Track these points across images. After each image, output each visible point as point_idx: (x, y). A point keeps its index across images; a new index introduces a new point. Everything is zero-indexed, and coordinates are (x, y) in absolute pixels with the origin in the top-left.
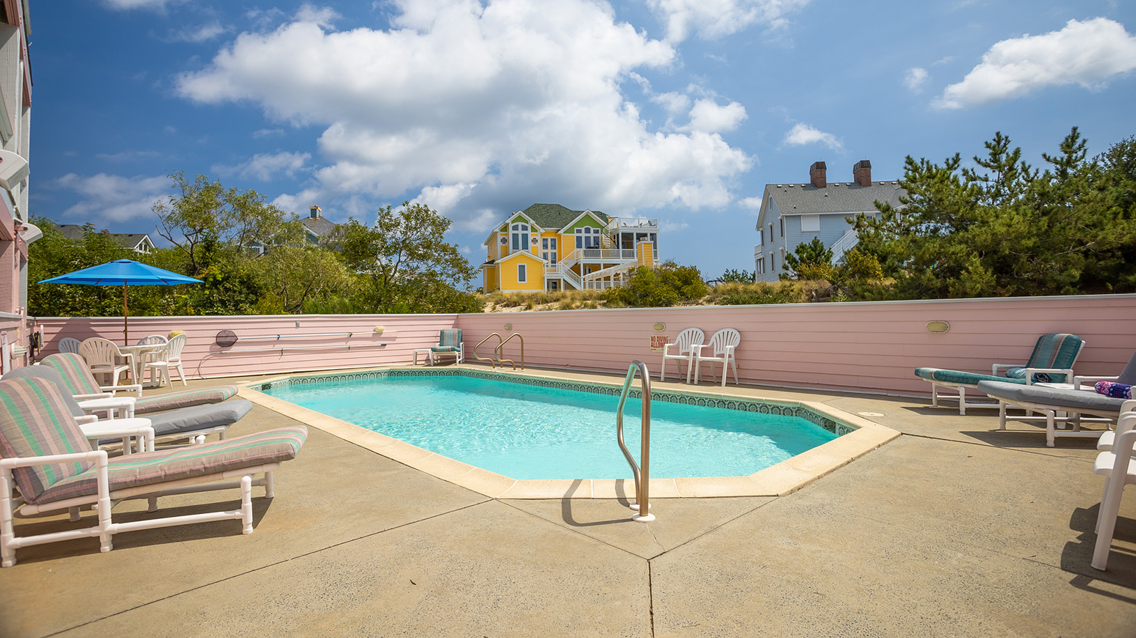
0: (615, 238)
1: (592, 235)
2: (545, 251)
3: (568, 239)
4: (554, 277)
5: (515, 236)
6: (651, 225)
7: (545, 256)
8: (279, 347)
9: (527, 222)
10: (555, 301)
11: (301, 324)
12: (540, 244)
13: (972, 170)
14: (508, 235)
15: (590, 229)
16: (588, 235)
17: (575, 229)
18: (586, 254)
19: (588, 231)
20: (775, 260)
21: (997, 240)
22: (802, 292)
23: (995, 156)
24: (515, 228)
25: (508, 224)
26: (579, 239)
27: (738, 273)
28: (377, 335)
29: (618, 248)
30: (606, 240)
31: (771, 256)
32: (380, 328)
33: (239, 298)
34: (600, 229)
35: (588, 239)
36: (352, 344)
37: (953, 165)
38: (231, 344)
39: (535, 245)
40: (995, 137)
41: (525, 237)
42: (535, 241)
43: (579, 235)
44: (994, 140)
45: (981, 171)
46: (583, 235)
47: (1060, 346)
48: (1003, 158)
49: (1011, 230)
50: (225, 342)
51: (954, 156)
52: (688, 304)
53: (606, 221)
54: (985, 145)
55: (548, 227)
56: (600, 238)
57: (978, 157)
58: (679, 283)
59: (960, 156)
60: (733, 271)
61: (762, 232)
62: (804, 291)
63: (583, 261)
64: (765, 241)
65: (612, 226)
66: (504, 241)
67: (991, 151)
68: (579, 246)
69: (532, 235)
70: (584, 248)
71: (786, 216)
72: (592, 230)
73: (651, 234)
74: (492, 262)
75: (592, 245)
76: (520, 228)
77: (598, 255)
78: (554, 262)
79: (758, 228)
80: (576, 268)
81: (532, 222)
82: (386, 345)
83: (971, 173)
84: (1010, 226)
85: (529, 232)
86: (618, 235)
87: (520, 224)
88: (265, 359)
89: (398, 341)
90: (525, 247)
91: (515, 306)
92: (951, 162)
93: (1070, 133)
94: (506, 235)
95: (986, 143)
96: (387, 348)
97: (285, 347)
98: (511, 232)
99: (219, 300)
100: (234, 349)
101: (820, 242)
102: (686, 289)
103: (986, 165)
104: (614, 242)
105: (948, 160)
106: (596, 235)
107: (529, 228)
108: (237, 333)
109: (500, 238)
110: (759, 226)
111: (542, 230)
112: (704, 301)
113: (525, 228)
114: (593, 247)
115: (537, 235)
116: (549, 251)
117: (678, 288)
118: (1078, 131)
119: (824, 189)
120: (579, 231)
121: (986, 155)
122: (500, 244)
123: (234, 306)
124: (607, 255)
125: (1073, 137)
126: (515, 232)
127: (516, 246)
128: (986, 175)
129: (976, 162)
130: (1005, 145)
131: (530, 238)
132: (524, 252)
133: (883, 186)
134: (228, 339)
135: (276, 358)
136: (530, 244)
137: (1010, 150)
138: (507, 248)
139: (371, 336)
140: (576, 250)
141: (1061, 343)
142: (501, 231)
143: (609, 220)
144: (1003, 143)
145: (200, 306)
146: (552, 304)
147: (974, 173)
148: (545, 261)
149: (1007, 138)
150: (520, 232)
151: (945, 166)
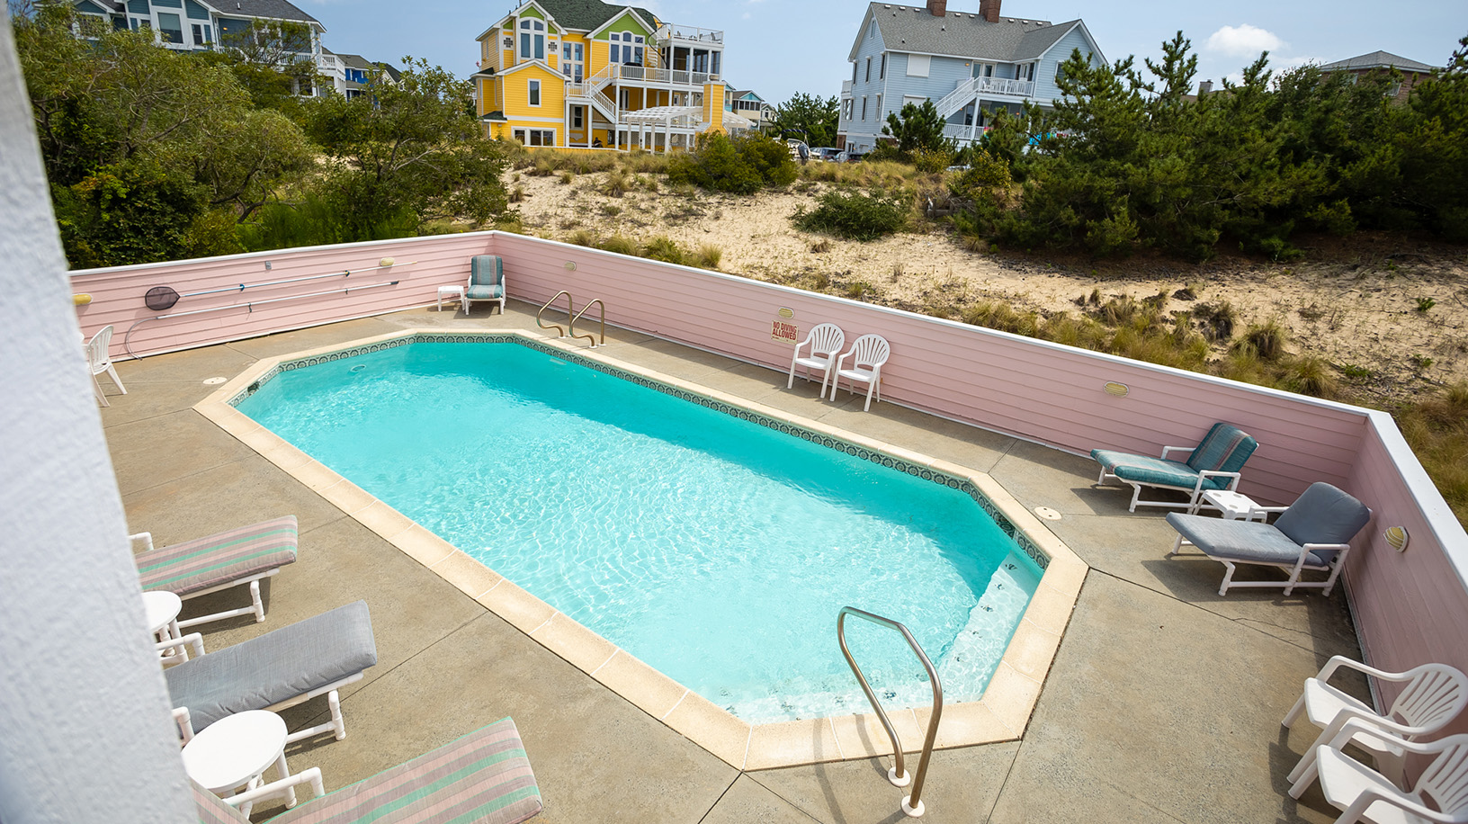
0: (665, 51)
1: (633, 44)
2: (568, 61)
3: (600, 47)
4: (579, 101)
5: (525, 38)
6: (714, 39)
7: (567, 72)
8: (244, 302)
9: (543, 18)
10: (599, 170)
11: (273, 266)
12: (559, 52)
13: (1139, 73)
14: (514, 34)
15: (630, 35)
16: (627, 44)
17: (611, 33)
18: (624, 73)
19: (627, 37)
20: (868, 108)
21: (1151, 185)
22: (916, 195)
23: (1170, 62)
24: (525, 25)
25: (515, 18)
26: (615, 48)
27: (811, 98)
28: (386, 268)
29: (668, 68)
30: (653, 56)
31: (863, 100)
32: (388, 260)
33: (162, 223)
34: (644, 37)
35: (627, 49)
36: (350, 286)
37: (1122, 69)
38: (170, 305)
39: (553, 53)
40: (1176, 37)
41: (539, 39)
42: (553, 46)
43: (615, 42)
44: (1174, 41)
45: (1148, 77)
46: (621, 43)
47: (1236, 446)
48: (1177, 64)
49: (1169, 177)
50: (160, 301)
51: (1127, 58)
52: (775, 192)
53: (653, 25)
54: (1162, 47)
55: (572, 26)
56: (644, 50)
57: (1150, 60)
58: (763, 162)
59: (1133, 60)
60: (804, 96)
61: (856, 64)
62: (918, 195)
63: (621, 82)
64: (858, 79)
65: (661, 35)
66: (509, 42)
67: (1167, 55)
68: (614, 58)
69: (549, 37)
70: (621, 63)
71: (890, 52)
72: (633, 37)
73: (713, 52)
74: (491, 71)
75: (632, 61)
76: (532, 25)
77: (639, 75)
78: (578, 80)
79: (852, 58)
80: (609, 91)
81: (550, 18)
82: (397, 283)
83: (1136, 77)
84: (1169, 173)
85: (545, 33)
86: (669, 48)
87: (532, 20)
88: (226, 321)
89: (412, 276)
90: (539, 55)
91: (545, 175)
92: (1121, 64)
93: (1259, 58)
94: (512, 34)
95: (1164, 43)
96: (398, 286)
97: (254, 301)
98: (519, 31)
99: (130, 226)
100: (174, 312)
101: (933, 106)
102: (774, 172)
103: (1156, 71)
104: (663, 57)
105: (1119, 61)
106: (639, 45)
107: (546, 27)
108: (176, 288)
109: (502, 36)
110: (854, 56)
111: (563, 32)
112: (795, 189)
113: (538, 26)
114: (634, 64)
115: (556, 38)
116: (574, 62)
117: (761, 169)
118: (1267, 57)
119: (942, 19)
120: (615, 37)
121: (1159, 60)
122: (502, 47)
123: (156, 235)
124: (652, 77)
125: (1260, 63)
126: (525, 31)
127: (525, 53)
128: (1153, 84)
129: (1146, 66)
130: (1184, 50)
131: (546, 43)
132: (538, 61)
133: (1011, 25)
134: (165, 300)
135: (241, 318)
136: (546, 51)
137: (1187, 56)
138: (513, 54)
139: (375, 273)
140: (611, 64)
141: (1238, 443)
142: (504, 27)
143: (659, 26)
144: (1182, 46)
145: (98, 237)
146: (596, 174)
147: (1140, 78)
148: (567, 78)
149: (1188, 42)
150: (532, 32)
151: (1114, 68)
